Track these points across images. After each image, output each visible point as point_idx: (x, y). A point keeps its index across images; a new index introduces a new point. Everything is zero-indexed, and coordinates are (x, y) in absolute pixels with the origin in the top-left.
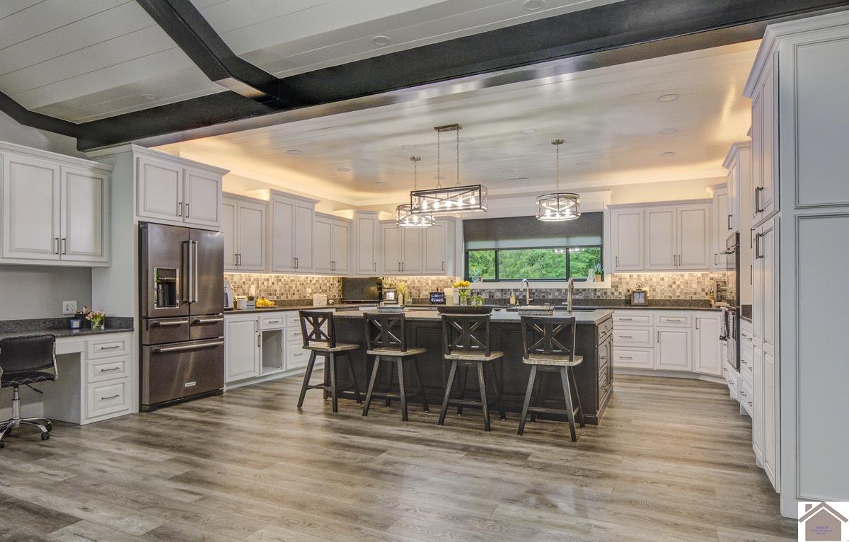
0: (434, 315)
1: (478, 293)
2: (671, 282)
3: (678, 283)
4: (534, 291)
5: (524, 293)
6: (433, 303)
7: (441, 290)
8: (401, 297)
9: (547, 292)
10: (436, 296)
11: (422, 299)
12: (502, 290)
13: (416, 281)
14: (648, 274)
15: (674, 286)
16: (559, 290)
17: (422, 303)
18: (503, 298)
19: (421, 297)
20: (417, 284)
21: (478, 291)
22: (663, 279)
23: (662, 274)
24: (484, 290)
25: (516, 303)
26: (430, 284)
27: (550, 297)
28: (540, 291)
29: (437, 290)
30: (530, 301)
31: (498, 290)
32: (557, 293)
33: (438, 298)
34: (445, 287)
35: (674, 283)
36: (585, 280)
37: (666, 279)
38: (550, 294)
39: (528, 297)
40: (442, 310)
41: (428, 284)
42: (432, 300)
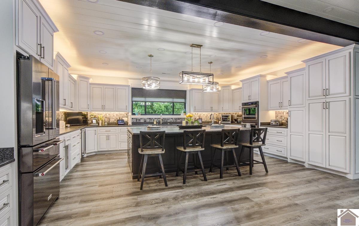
0: (176, 130)
1: (139, 120)
2: (206, 115)
3: (208, 116)
4: (163, 119)
5: (159, 120)
6: (119, 125)
7: (121, 118)
8: (100, 122)
9: (168, 119)
10: (120, 121)
11: (111, 123)
12: (150, 119)
13: (108, 115)
14: (200, 113)
15: (207, 117)
16: (172, 118)
17: (111, 125)
18: (150, 122)
19: (110, 122)
20: (108, 116)
21: (139, 119)
22: (204, 115)
23: (204, 113)
24: (142, 118)
25: (156, 124)
26: (115, 116)
27: (169, 121)
28: (165, 119)
29: (120, 118)
30: (162, 123)
31: (148, 118)
32: (171, 120)
33: (122, 122)
34: (123, 117)
35: (207, 116)
36: (180, 115)
37: (205, 115)
38: (169, 120)
39: (161, 121)
40: (182, 128)
41: (114, 116)
42: (119, 123)
